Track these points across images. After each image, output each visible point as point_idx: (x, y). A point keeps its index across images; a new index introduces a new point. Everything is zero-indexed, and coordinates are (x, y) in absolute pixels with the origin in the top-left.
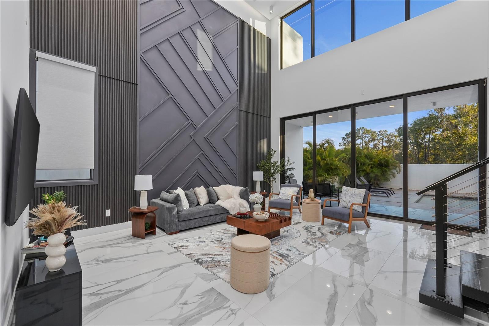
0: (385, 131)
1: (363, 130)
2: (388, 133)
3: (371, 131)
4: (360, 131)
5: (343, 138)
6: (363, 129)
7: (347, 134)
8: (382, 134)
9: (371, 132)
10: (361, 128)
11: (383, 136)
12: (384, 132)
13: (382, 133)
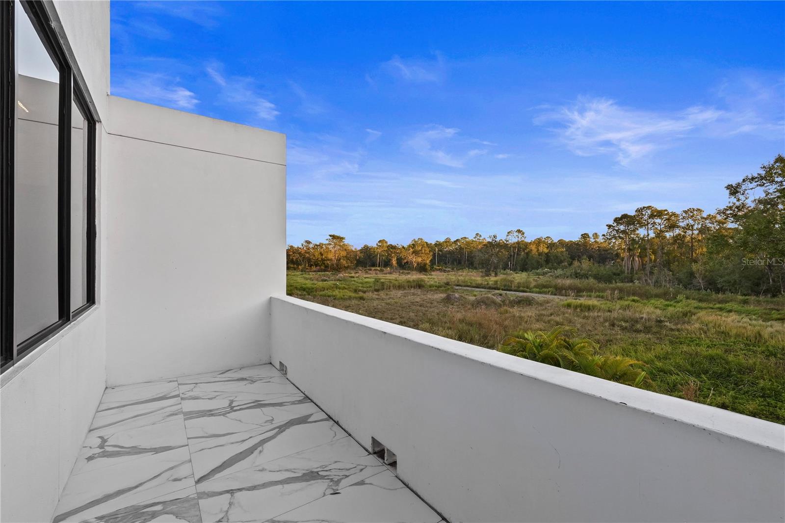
0: (696, 211)
1: (648, 211)
2: (704, 215)
3: (666, 212)
4: (644, 213)
5: (609, 226)
6: (649, 209)
7: (616, 218)
8: (692, 216)
9: (666, 215)
10: (644, 207)
11: (694, 221)
12: (695, 213)
13: (692, 214)
